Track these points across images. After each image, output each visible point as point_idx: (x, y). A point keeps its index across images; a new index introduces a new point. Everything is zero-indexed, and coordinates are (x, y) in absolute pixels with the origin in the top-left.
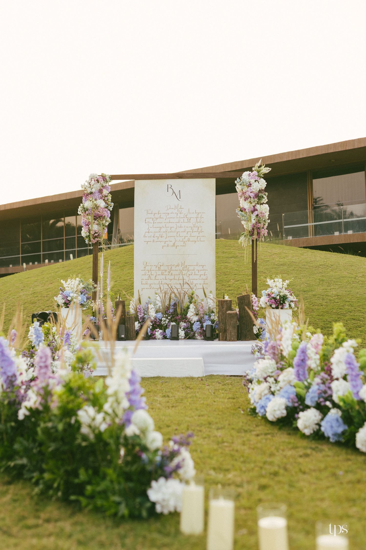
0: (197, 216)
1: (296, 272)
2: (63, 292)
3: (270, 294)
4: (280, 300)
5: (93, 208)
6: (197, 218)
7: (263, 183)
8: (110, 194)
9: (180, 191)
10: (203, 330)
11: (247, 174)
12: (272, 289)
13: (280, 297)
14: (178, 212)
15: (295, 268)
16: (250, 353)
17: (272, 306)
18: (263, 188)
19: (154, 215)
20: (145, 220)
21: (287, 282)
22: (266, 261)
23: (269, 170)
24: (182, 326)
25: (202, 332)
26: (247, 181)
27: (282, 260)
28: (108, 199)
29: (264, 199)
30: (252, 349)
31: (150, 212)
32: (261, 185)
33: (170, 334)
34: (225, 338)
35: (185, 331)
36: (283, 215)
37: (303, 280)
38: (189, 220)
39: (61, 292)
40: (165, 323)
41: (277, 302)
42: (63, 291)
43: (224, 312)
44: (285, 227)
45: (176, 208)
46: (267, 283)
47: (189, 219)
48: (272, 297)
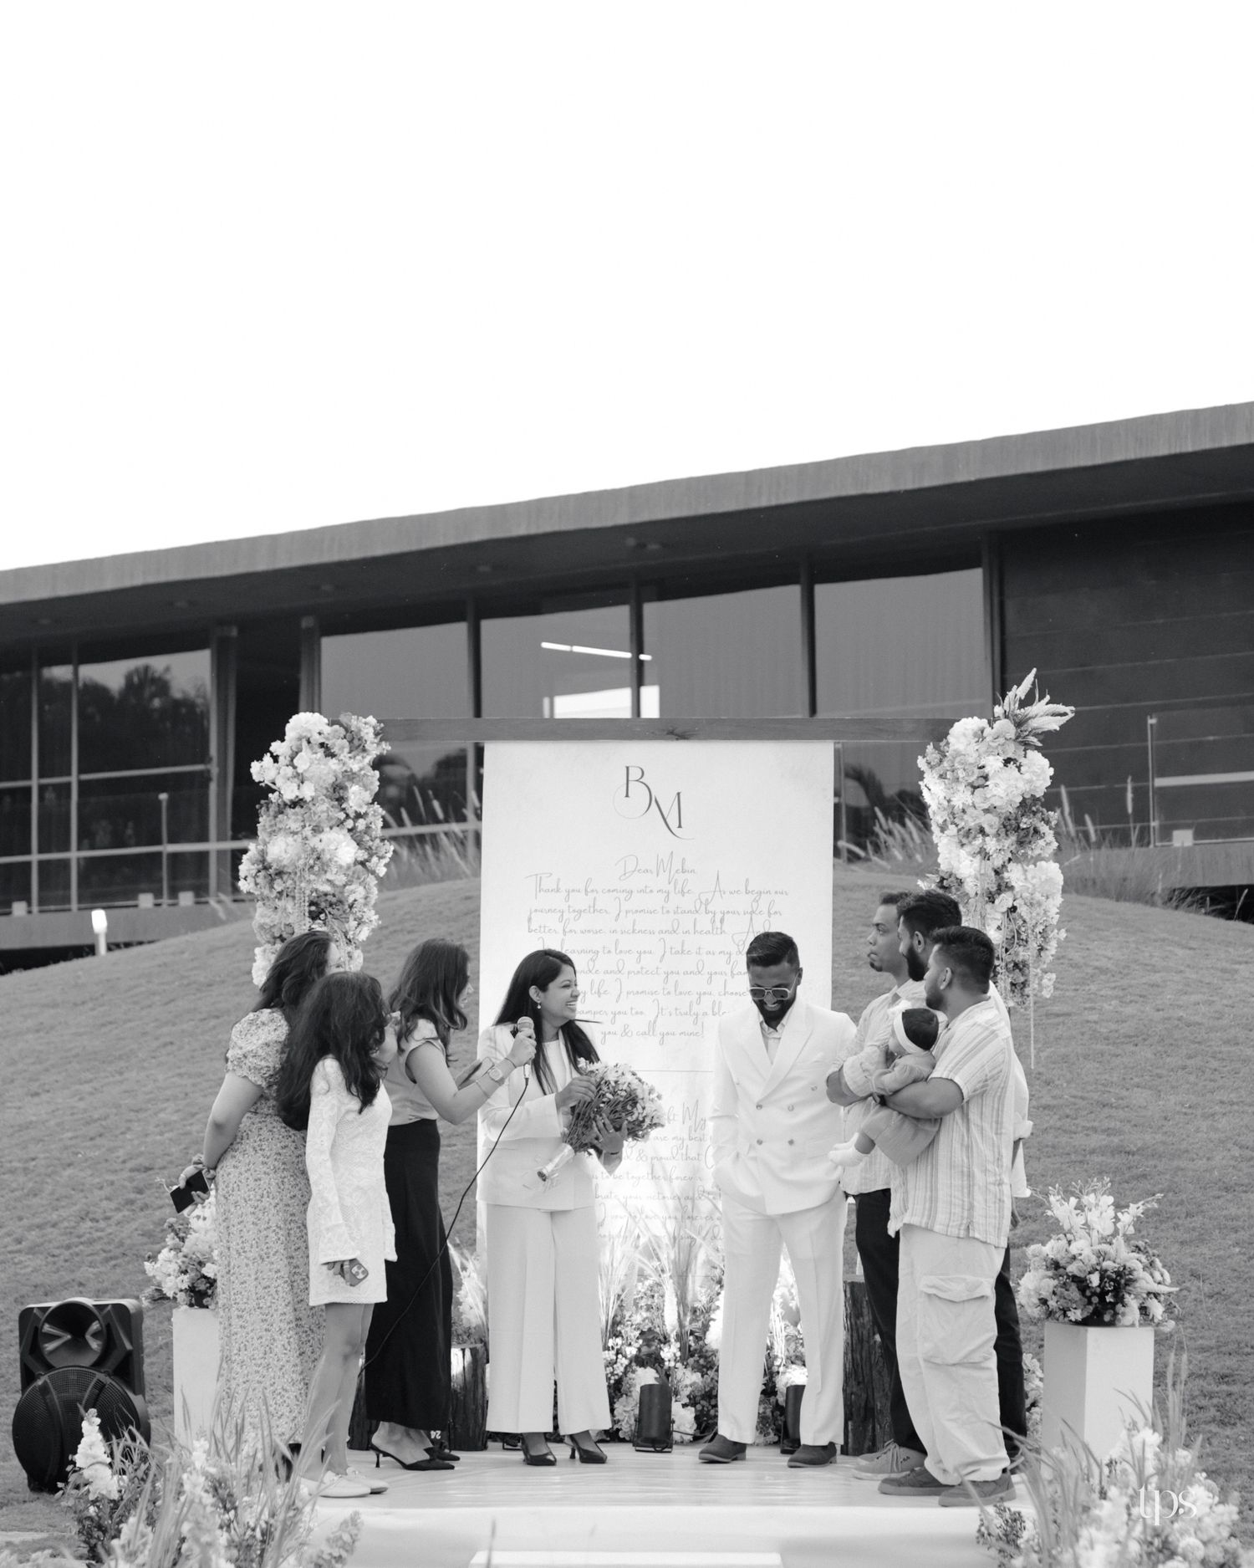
0: (755, 905)
1: (1192, 1078)
2: (183, 1240)
3: (1062, 1263)
4: (1102, 1289)
5: (308, 867)
6: (753, 912)
7: (1038, 772)
8: (376, 806)
9: (679, 794)
10: (777, 1406)
11: (970, 733)
12: (1069, 1242)
13: (1102, 1279)
14: (671, 888)
15: (1190, 1057)
16: (975, 1540)
17: (1069, 1313)
18: (1039, 794)
19: (567, 899)
20: (530, 920)
21: (1135, 1210)
22: (1058, 1015)
23: (1064, 719)
24: (686, 1386)
25: (768, 1412)
26: (971, 760)
27: (1129, 1010)
28: (368, 827)
29: (1041, 842)
30: (979, 1523)
31: (548, 883)
32: (1030, 782)
33: (632, 1421)
34: (868, 1444)
35: (699, 1407)
36: (1152, 721)
37: (1223, 1123)
38: (718, 924)
39: (171, 1240)
40: (612, 1374)
41: (1089, 1299)
42: (181, 1235)
43: (865, 1332)
44: (1161, 782)
45: (661, 871)
46: (1049, 1213)
47: (718, 917)
48: (1068, 1277)
